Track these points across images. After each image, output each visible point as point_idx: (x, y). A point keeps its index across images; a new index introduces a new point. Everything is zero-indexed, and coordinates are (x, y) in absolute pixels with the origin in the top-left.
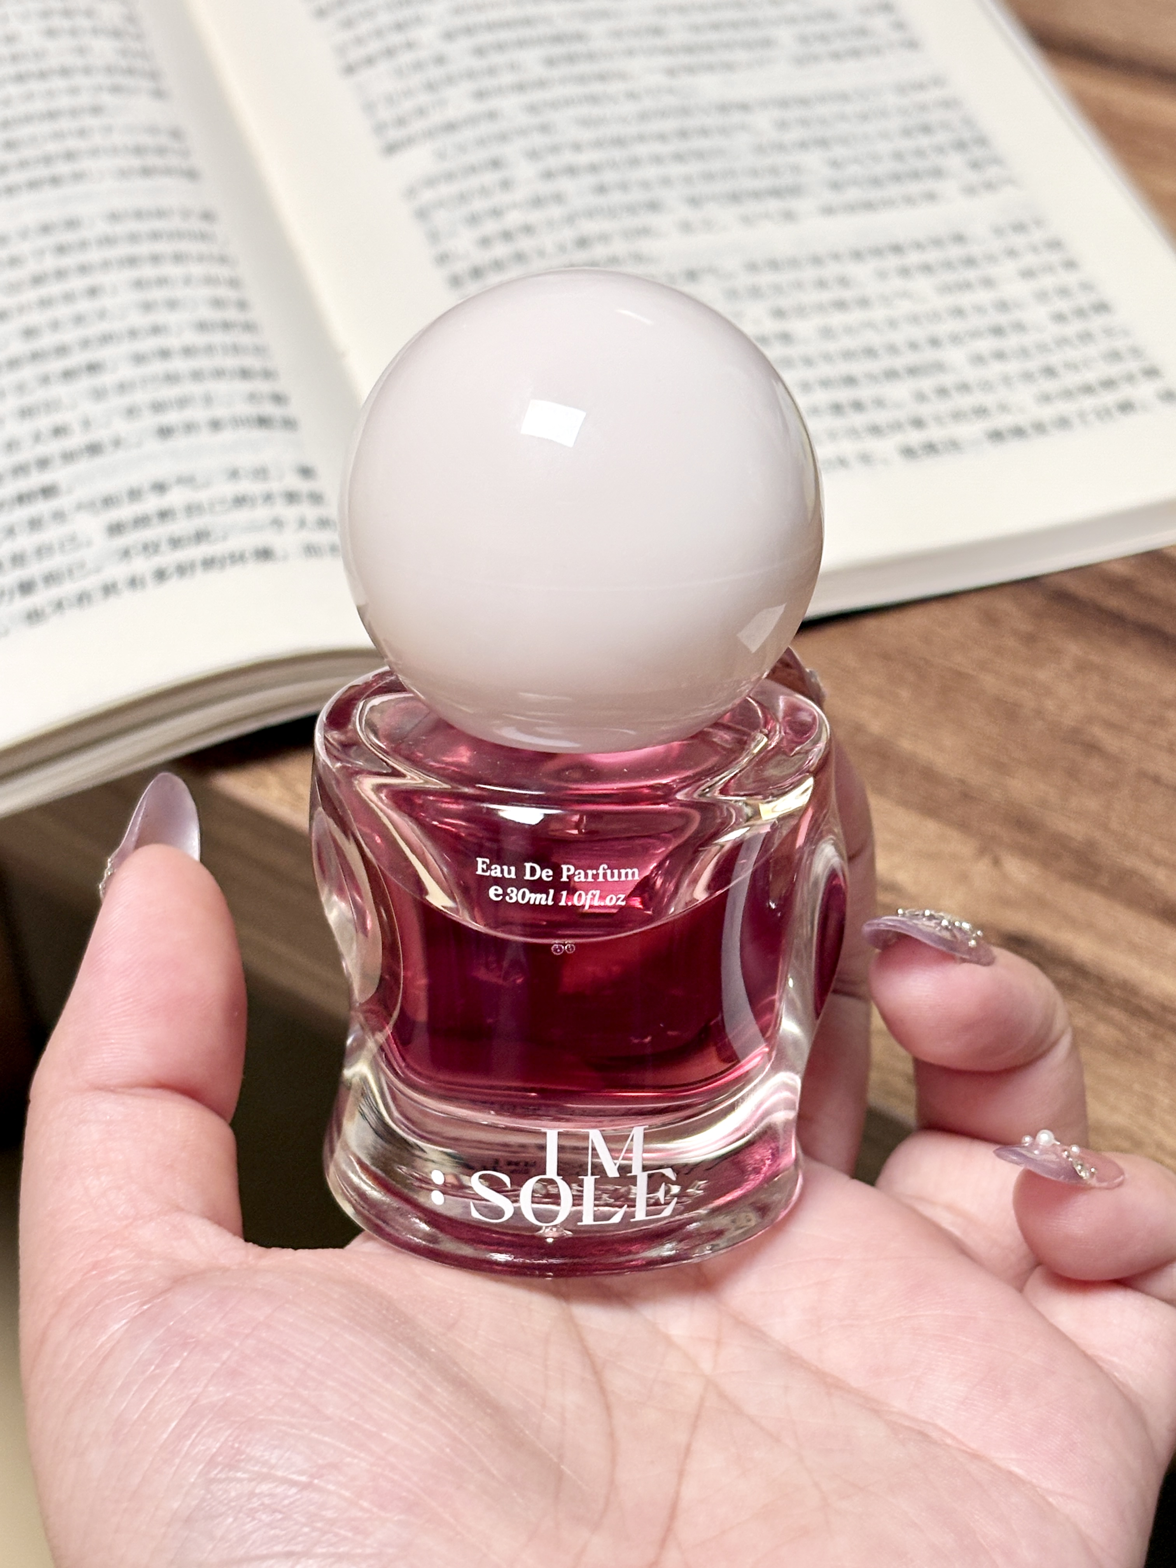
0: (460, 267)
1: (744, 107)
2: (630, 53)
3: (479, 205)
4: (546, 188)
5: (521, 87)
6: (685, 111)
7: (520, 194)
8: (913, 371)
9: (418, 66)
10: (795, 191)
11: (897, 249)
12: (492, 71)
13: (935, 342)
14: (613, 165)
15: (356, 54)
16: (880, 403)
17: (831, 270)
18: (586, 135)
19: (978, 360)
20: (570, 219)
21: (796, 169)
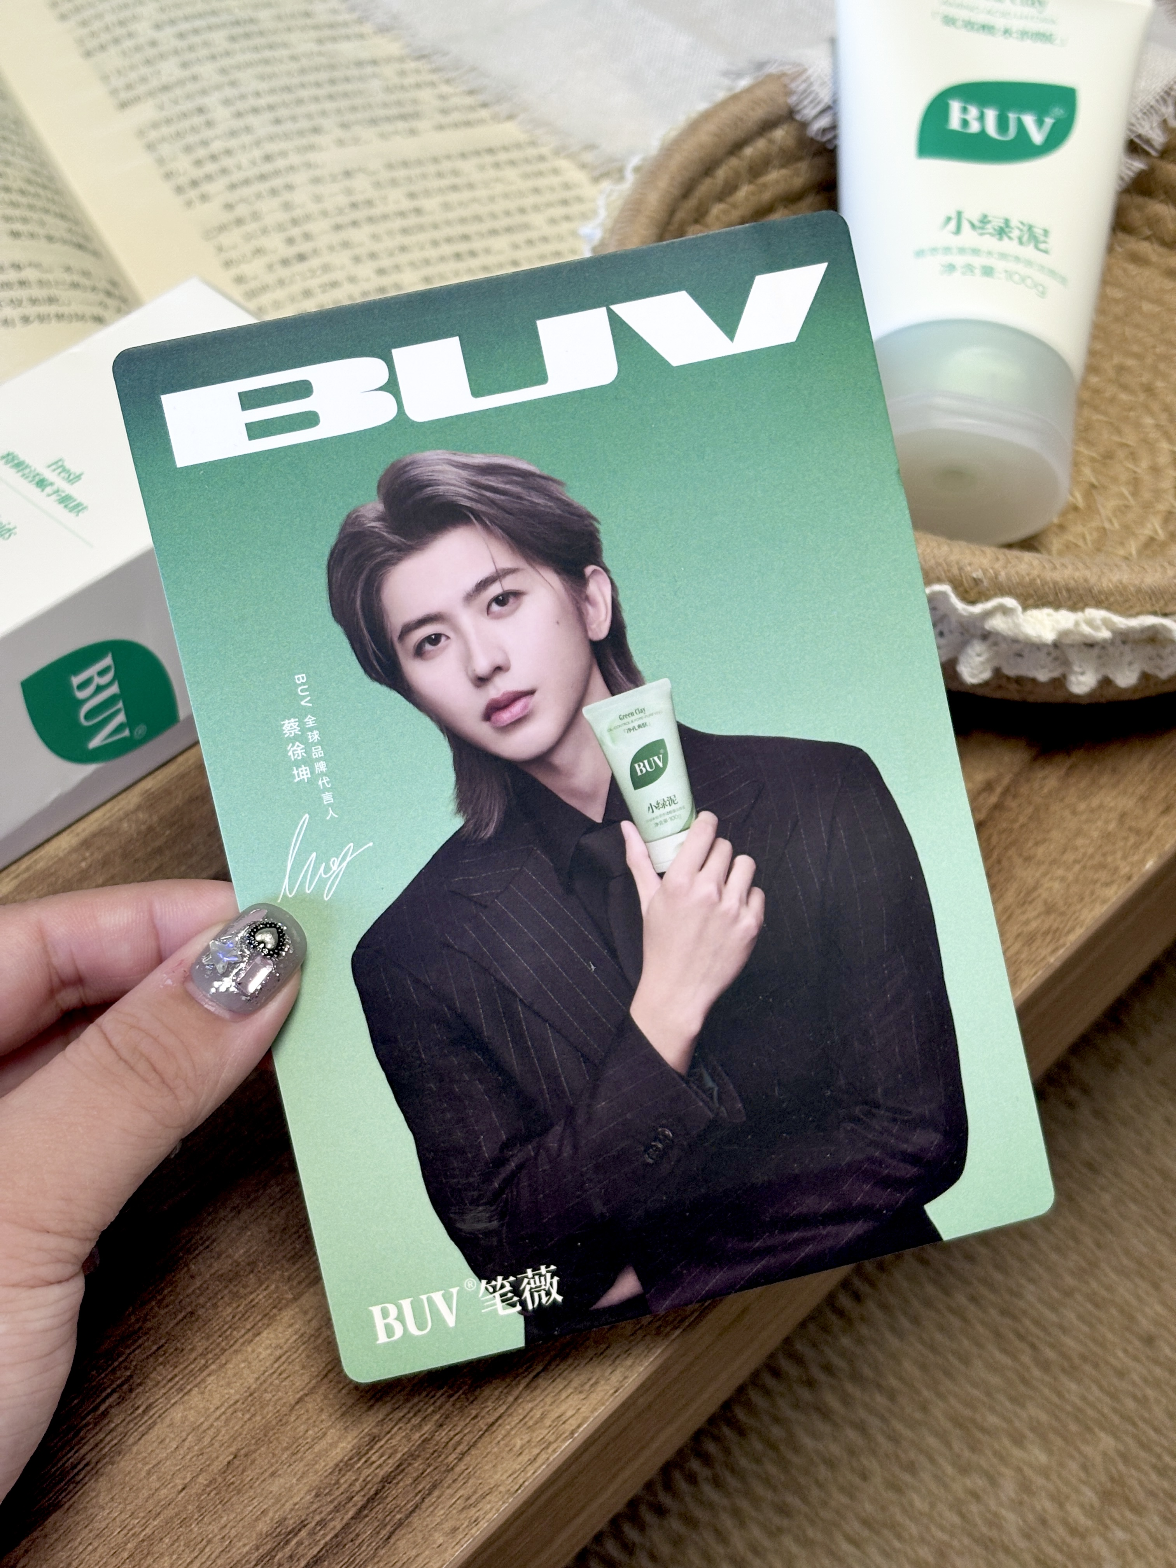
0: (183, 180)
1: (374, 62)
2: (289, 30)
3: (191, 139)
4: (239, 123)
5: (213, 57)
6: (332, 67)
7: (219, 130)
8: (509, 230)
9: (138, 49)
10: (416, 116)
11: (491, 151)
12: (191, 48)
13: (522, 211)
14: (285, 104)
15: (91, 44)
16: (487, 251)
17: (446, 166)
18: (263, 86)
19: (553, 221)
20: (258, 143)
21: (415, 101)
